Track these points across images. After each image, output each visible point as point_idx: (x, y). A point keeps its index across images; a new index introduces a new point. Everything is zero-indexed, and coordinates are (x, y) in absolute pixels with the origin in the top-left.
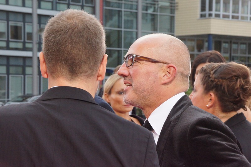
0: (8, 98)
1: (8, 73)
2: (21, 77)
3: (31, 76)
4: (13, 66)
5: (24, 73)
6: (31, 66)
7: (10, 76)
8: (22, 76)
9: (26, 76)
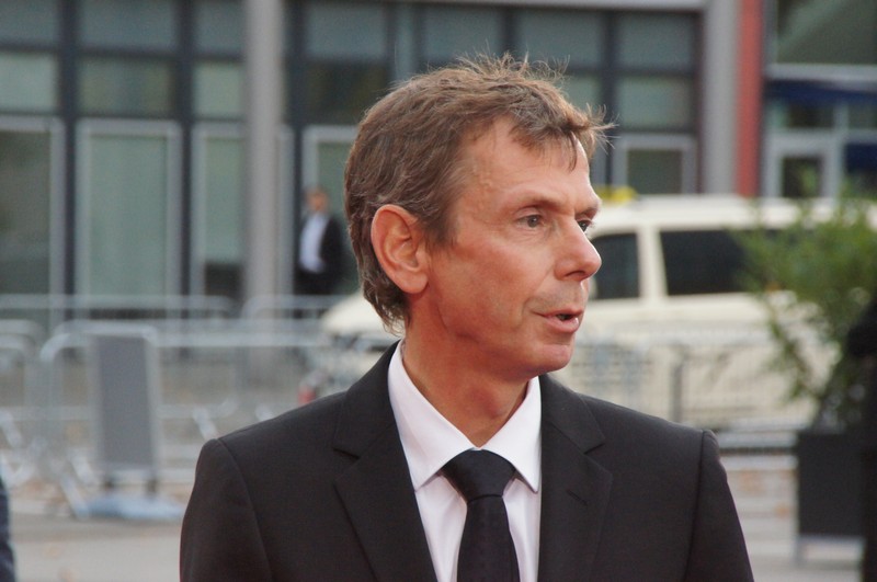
0: (70, 287)
1: (69, 109)
2: (164, 139)
3: (232, 132)
4: (104, 54)
5: (182, 109)
6: (234, 58)
7: (86, 129)
8: (171, 130)
9: (201, 134)
